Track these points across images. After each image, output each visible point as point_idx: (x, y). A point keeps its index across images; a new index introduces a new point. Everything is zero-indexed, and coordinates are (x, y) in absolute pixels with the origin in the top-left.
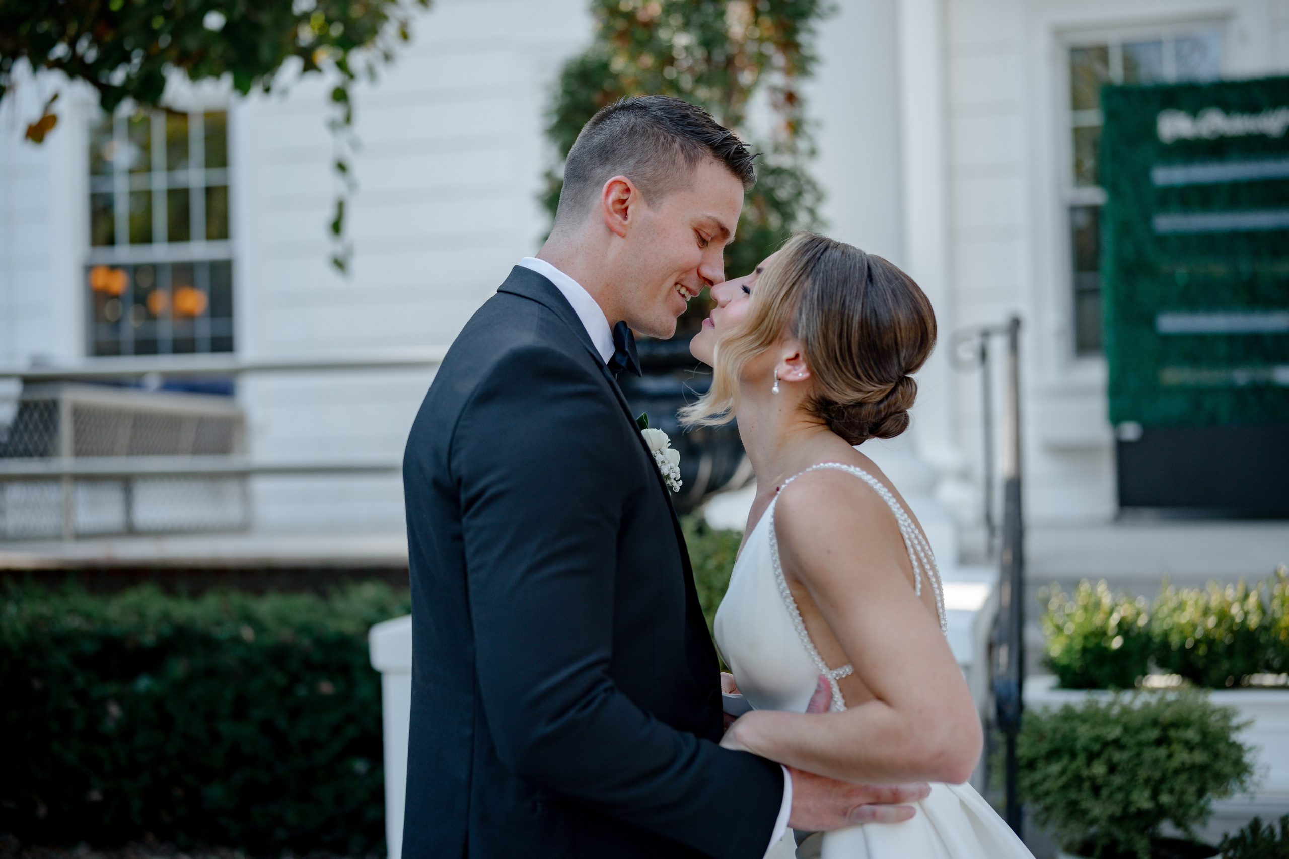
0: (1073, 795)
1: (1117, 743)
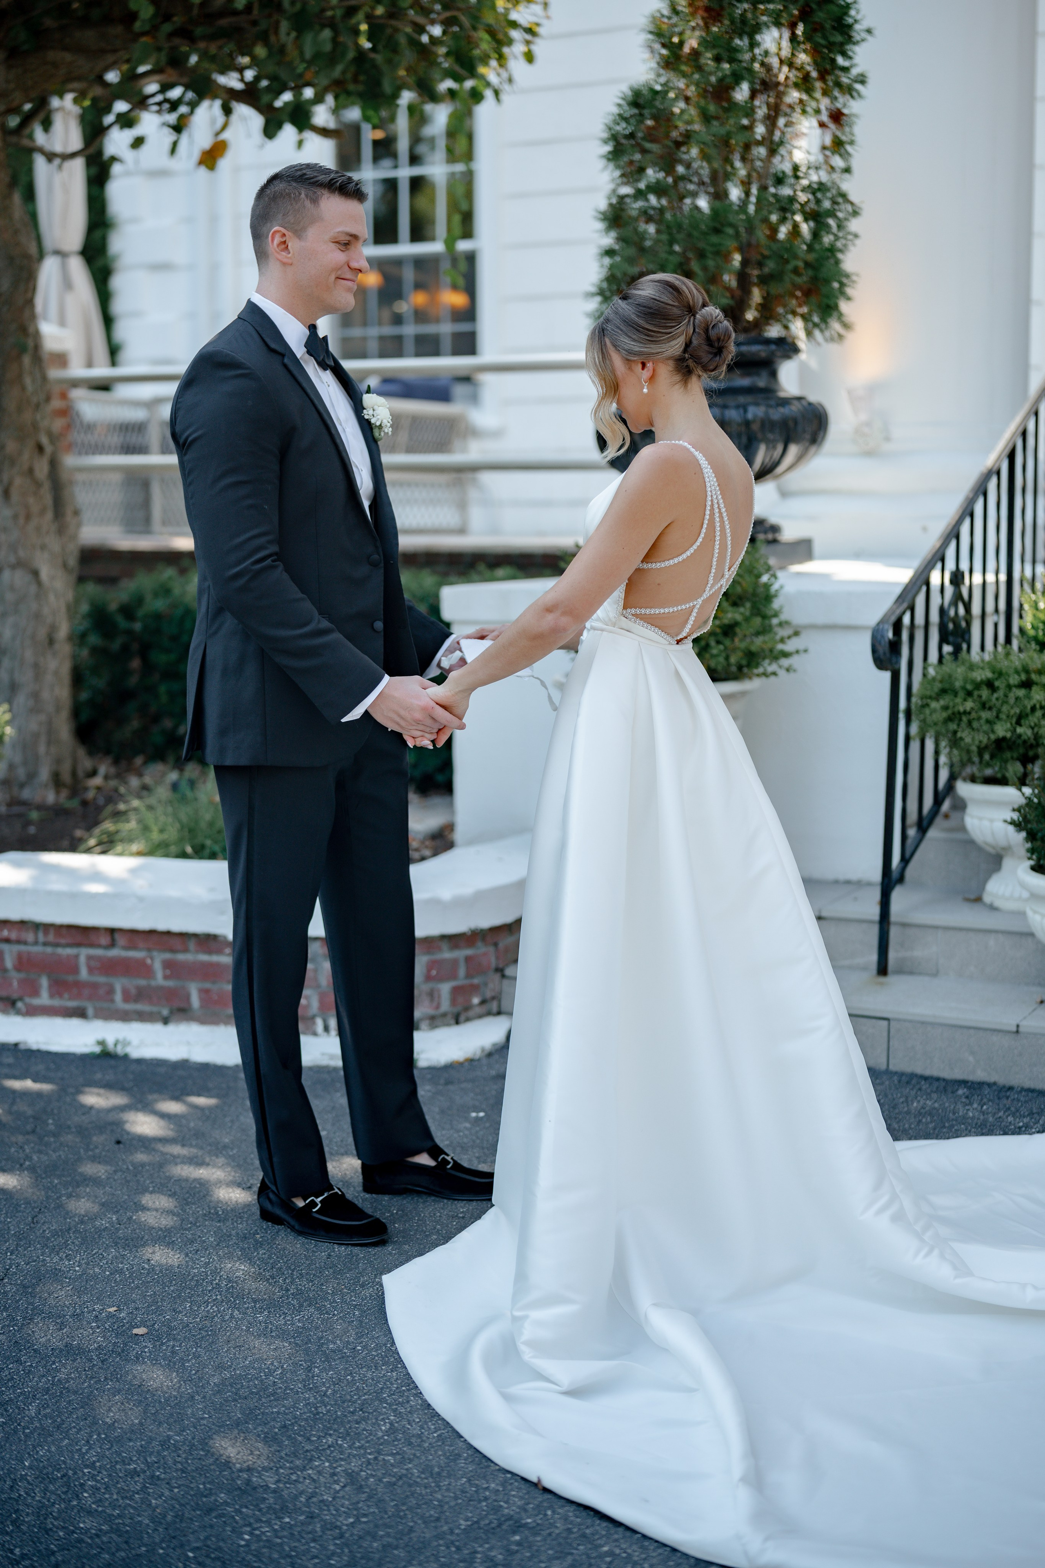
1: (989, 685)
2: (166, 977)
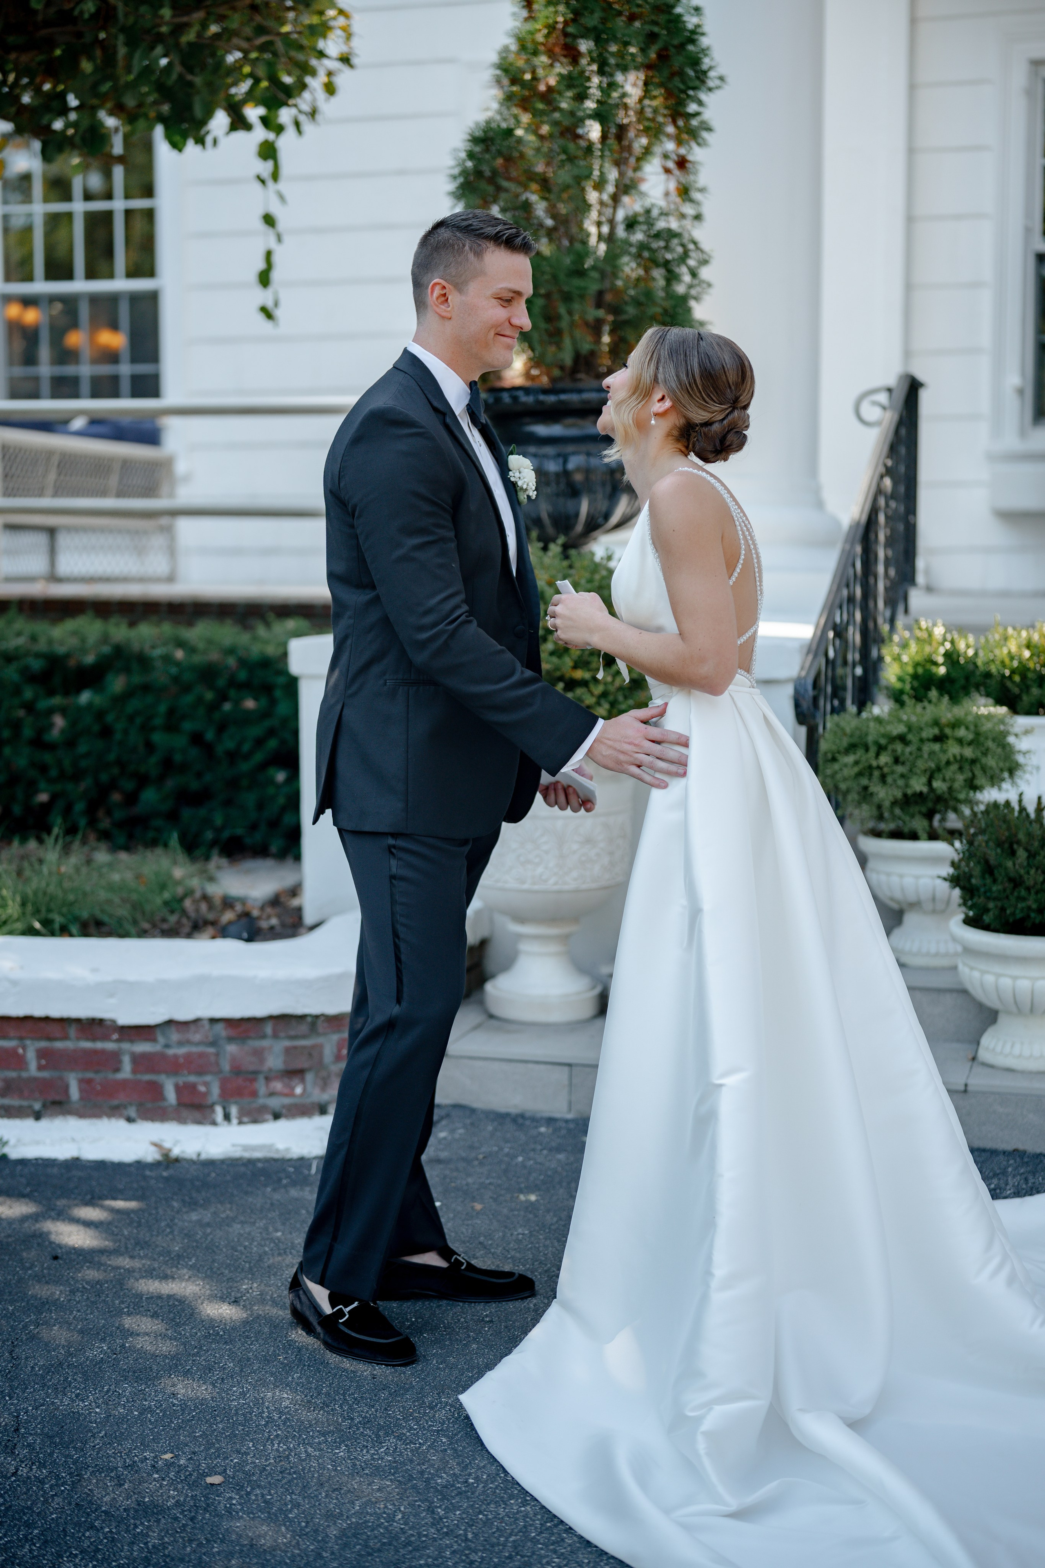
0: (864, 781)
1: (902, 738)
2: (40, 1068)
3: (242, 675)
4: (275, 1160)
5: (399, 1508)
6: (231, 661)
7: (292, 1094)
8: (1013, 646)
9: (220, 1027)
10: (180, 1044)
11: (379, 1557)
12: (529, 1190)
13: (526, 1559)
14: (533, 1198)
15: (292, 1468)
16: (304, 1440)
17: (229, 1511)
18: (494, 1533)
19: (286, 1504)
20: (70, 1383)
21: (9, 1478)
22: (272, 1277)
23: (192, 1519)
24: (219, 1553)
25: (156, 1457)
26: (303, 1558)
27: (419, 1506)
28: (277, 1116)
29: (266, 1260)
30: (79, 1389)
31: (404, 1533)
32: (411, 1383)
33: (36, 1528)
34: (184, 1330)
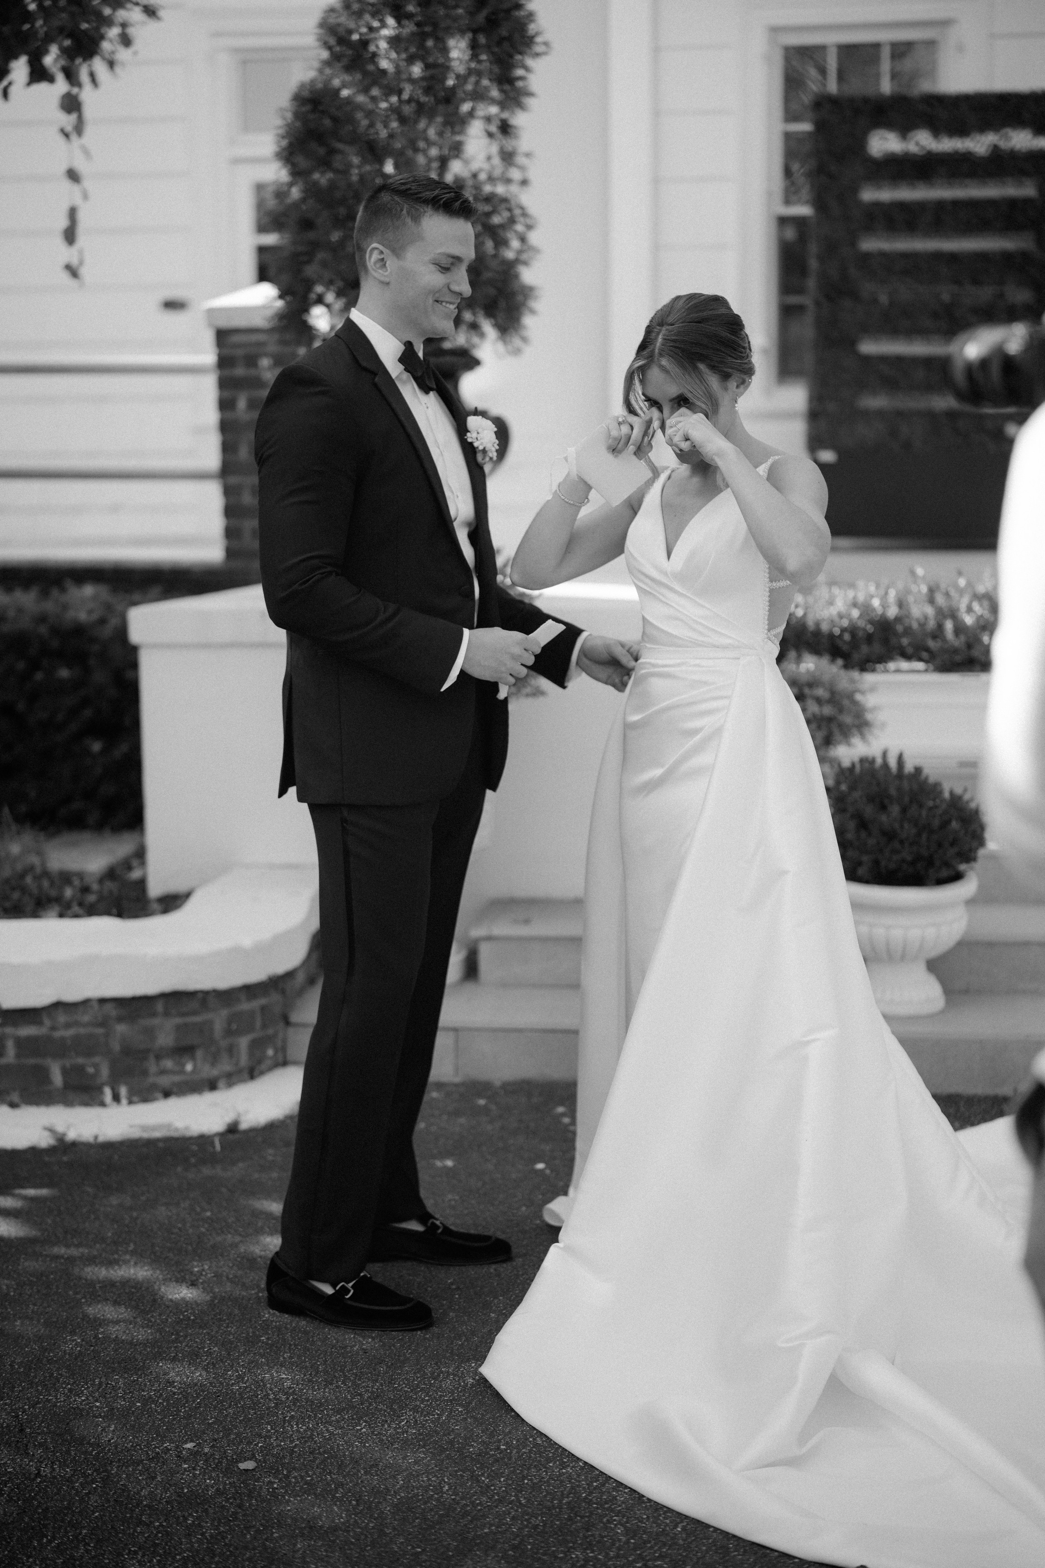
3: (55, 644)
4: (176, 1139)
5: (444, 1480)
6: (43, 630)
7: (182, 1072)
8: (840, 605)
9: (108, 1007)
10: (68, 1026)
11: (443, 1529)
12: (443, 1156)
13: (587, 1519)
14: (449, 1163)
15: (320, 1448)
16: (320, 1418)
17: (274, 1494)
18: (545, 1496)
19: (329, 1484)
20: (58, 1380)
21: (34, 1479)
22: (220, 1257)
23: (240, 1506)
24: (281, 1538)
25: (177, 1447)
26: (366, 1536)
27: (462, 1476)
28: (167, 1094)
29: (206, 1241)
30: (69, 1384)
31: (458, 1503)
32: (404, 1354)
33: (84, 1527)
34: (152, 1316)
